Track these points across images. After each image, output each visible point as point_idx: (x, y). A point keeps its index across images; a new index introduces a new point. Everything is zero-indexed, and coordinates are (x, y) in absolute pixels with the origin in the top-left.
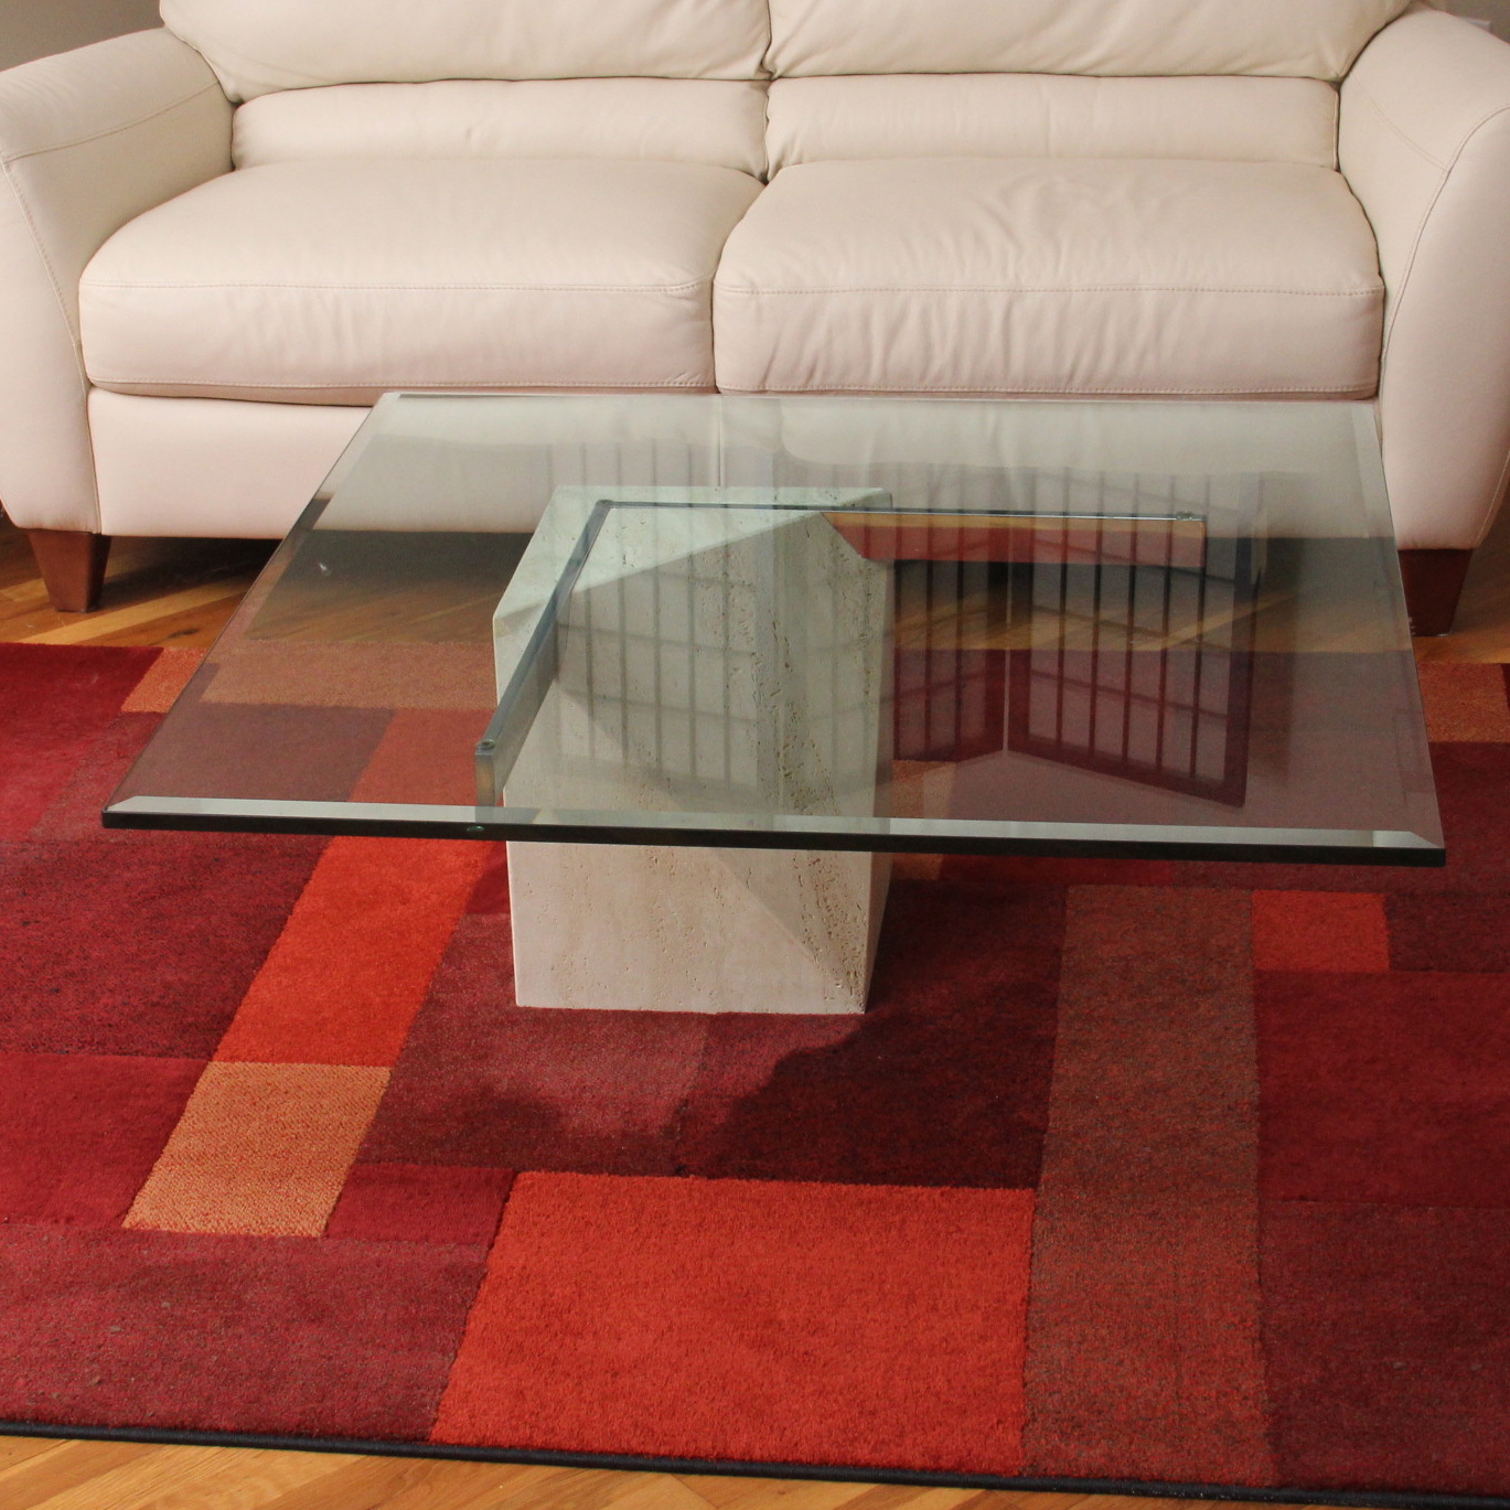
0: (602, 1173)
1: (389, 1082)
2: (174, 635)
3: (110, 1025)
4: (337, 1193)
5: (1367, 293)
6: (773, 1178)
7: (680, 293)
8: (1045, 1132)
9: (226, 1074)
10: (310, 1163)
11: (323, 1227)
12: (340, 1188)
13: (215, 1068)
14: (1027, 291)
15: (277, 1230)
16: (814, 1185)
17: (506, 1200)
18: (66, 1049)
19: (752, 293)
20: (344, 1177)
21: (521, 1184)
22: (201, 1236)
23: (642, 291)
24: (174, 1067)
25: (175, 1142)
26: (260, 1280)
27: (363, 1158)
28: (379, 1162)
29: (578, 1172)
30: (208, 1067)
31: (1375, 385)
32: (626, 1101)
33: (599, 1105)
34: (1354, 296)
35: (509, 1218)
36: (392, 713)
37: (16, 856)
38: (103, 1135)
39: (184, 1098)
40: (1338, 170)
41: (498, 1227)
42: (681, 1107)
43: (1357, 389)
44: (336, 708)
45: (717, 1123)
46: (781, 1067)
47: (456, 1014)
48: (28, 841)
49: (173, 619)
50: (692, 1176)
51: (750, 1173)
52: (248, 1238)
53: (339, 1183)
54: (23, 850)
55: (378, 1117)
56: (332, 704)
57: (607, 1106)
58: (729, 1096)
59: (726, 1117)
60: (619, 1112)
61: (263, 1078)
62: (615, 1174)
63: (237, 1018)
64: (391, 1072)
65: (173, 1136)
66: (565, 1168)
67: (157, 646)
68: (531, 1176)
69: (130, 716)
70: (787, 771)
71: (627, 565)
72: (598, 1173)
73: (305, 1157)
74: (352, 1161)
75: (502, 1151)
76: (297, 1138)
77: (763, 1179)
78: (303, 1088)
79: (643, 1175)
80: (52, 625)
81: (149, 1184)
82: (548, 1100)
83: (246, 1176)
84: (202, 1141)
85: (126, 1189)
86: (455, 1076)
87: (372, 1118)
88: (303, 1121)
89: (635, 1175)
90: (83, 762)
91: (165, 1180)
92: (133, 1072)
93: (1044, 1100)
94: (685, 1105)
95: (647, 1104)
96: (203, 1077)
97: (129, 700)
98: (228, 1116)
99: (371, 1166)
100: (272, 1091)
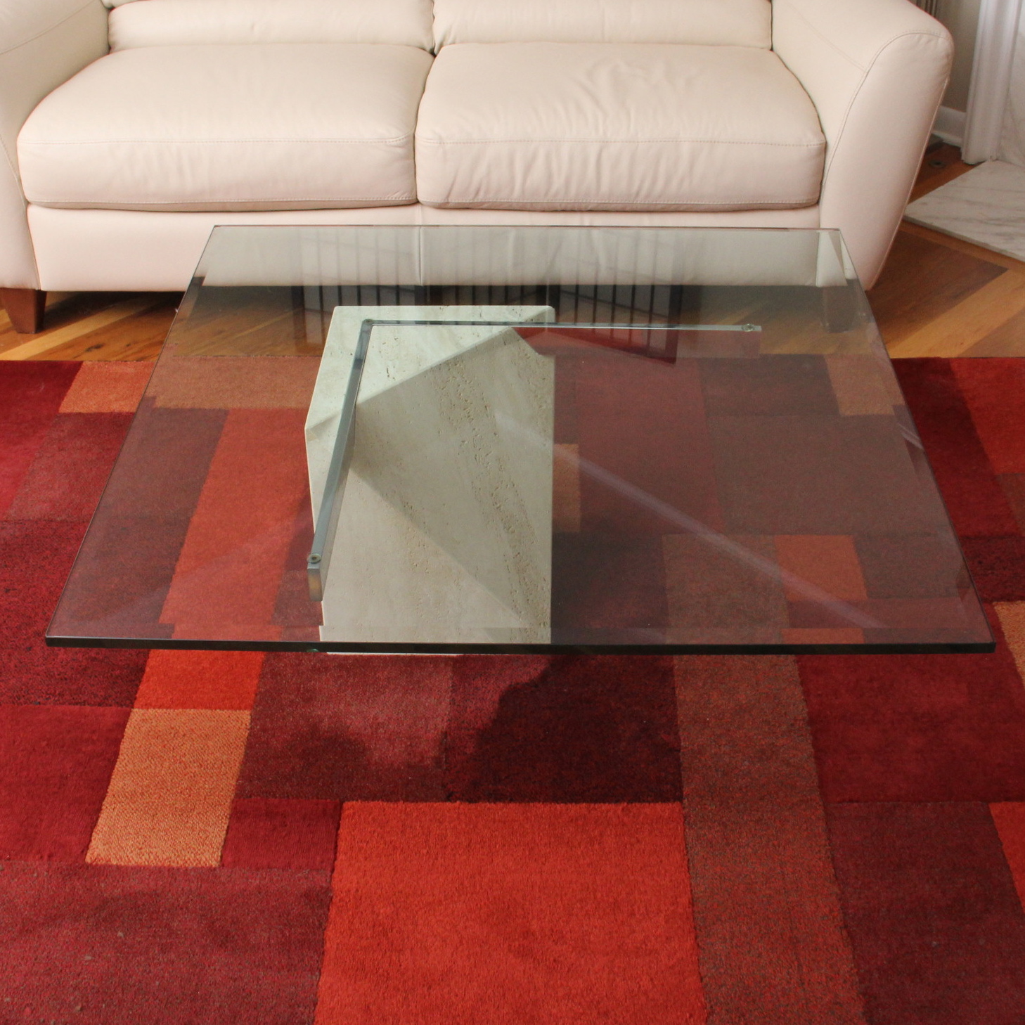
0: (399, 801)
1: (250, 724)
2: (89, 350)
3: (66, 679)
4: (226, 827)
5: (818, 145)
6: (511, 801)
7: (395, 143)
8: (679, 751)
9: (143, 720)
10: (205, 799)
11: (219, 858)
12: (228, 822)
13: (137, 714)
14: (611, 142)
15: (189, 862)
16: (538, 805)
17: (338, 829)
18: (39, 700)
19: (440, 143)
20: (229, 811)
21: (347, 813)
22: (138, 869)
23: (371, 142)
24: (109, 714)
25: (115, 782)
26: (182, 909)
27: (240, 793)
28: (251, 796)
29: (383, 800)
30: (132, 714)
31: (817, 199)
32: (407, 735)
33: (389, 739)
34: (810, 147)
35: (342, 845)
36: (226, 413)
38: (67, 777)
39: (117, 742)
40: (772, 50)
41: (335, 853)
42: (443, 739)
43: (807, 201)
44: (192, 410)
45: (468, 752)
46: (503, 700)
47: (288, 662)
48: (6, 521)
49: (88, 336)
50: (458, 802)
51: (497, 797)
52: (170, 869)
53: (226, 817)
55: (246, 755)
56: (188, 407)
57: (395, 740)
58: (474, 728)
59: (474, 747)
60: (403, 746)
61: (168, 723)
62: (407, 801)
63: (147, 669)
64: (251, 715)
65: (113, 777)
66: (374, 797)
67: (79, 359)
68: (353, 805)
69: (65, 416)
70: (498, 505)
71: (391, 378)
72: (396, 801)
73: (201, 794)
74: (233, 795)
75: (331, 784)
76: (194, 776)
77: (504, 802)
78: (195, 731)
79: (426, 801)
80: (15, 344)
81: (100, 821)
82: (356, 736)
83: (164, 812)
84: (133, 781)
85: (86, 827)
86: (293, 717)
87: (242, 757)
88: (198, 761)
89: (420, 801)
90: (37, 455)
91: (111, 817)
92: (83, 720)
93: (675, 723)
94: (446, 737)
95: (420, 738)
96: (129, 723)
97: (64, 404)
98: (148, 757)
99: (246, 801)
100: (175, 734)
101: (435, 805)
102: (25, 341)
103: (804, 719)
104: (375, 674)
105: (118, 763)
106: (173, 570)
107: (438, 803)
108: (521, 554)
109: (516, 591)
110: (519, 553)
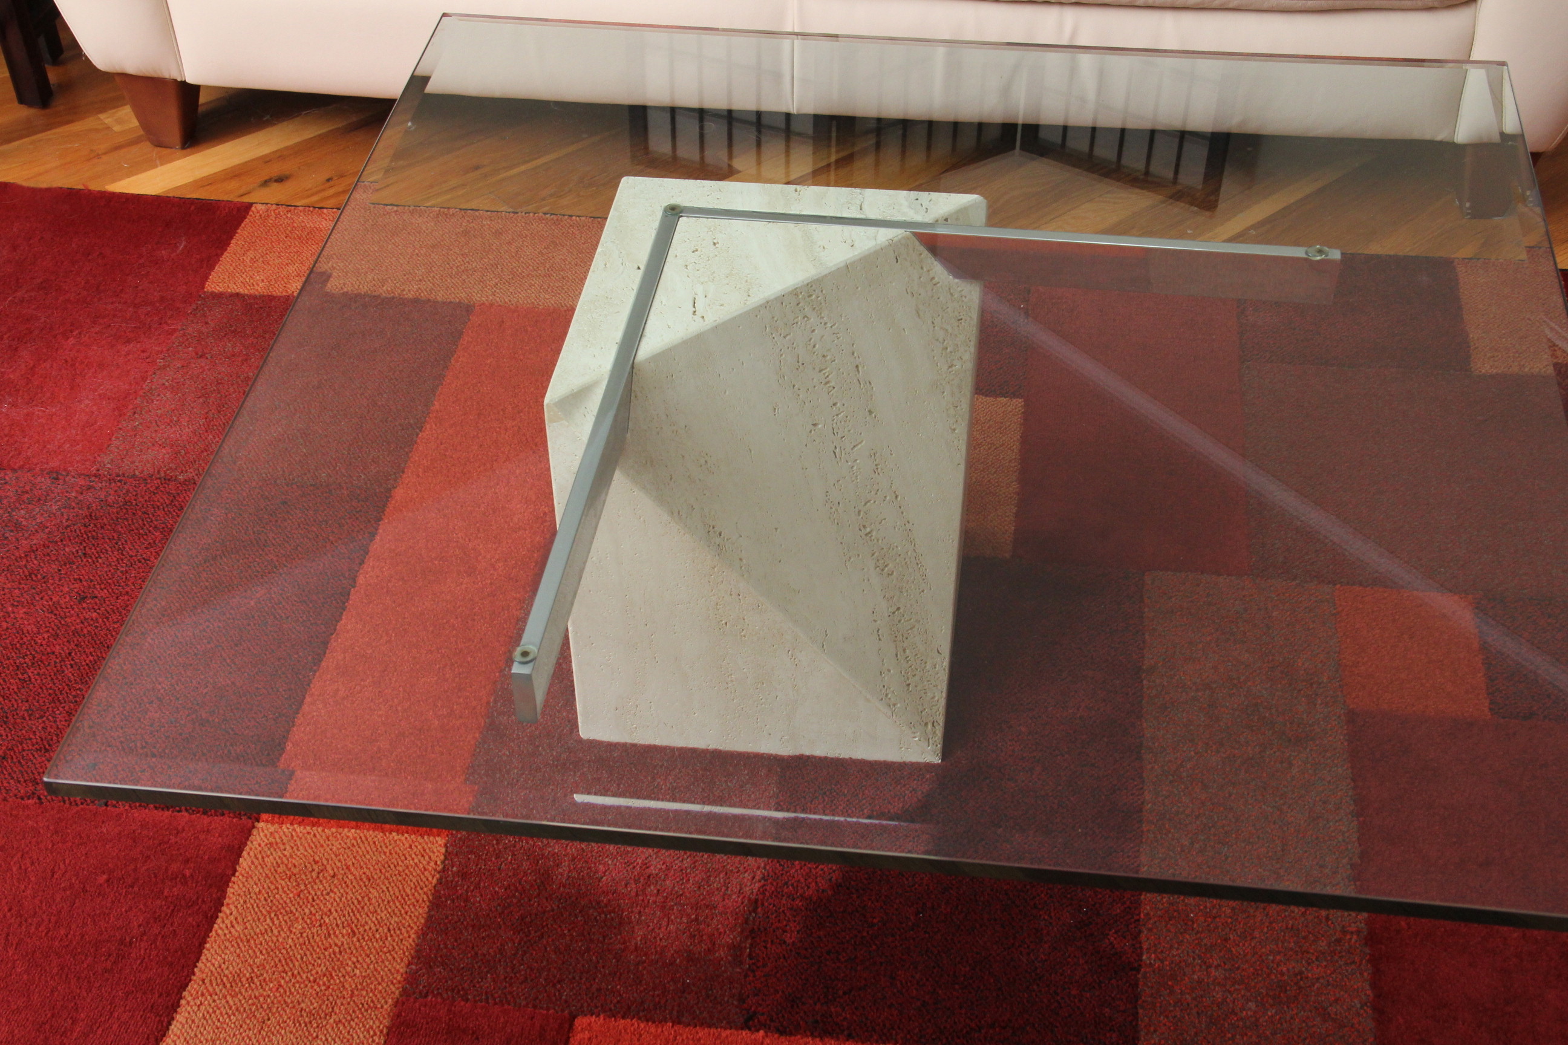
0: (666, 1022)
1: (443, 862)
2: (266, 183)
8: (1138, 971)
9: (271, 844)
10: (352, 996)
13: (262, 832)
20: (386, 1022)
21: (579, 1036)
24: (217, 829)
25: (209, 955)
27: (410, 988)
28: (426, 996)
29: (639, 1018)
30: (255, 832)
32: (693, 901)
33: (663, 907)
36: (469, 309)
37: (81, 497)
38: (131, 943)
39: (222, 882)
42: (750, 914)
44: (416, 301)
45: (789, 941)
48: (95, 476)
49: (266, 160)
50: (762, 1032)
51: (824, 1028)
53: (381, 1032)
54: (90, 488)
55: (429, 918)
56: (411, 296)
57: (671, 908)
58: (802, 897)
59: (798, 932)
60: (685, 920)
61: (310, 851)
62: (679, 1023)
63: (289, 746)
64: (446, 845)
65: (208, 946)
66: (626, 1012)
67: (246, 199)
68: (589, 1024)
69: (214, 298)
70: (868, 530)
71: (697, 318)
72: (660, 1022)
73: (347, 986)
74: (397, 992)
75: (559, 982)
76: (340, 952)
77: (838, 1039)
78: (353, 869)
79: (710, 1026)
80: (147, 164)
81: (175, 1027)
82: (610, 896)
83: (281, 1016)
84: (239, 956)
85: (148, 1039)
86: (514, 855)
87: (423, 921)
88: (349, 925)
89: (702, 1025)
90: (160, 362)
91: (193, 1021)
92: (173, 839)
93: (1136, 917)
94: (755, 911)
95: (715, 908)
96: (247, 848)
97: (213, 276)
98: (269, 913)
99: (417, 1004)
100: (319, 873)
101: (724, 1035)
102: (164, 161)
103: (1358, 932)
104: (654, 779)
105: (219, 921)
106: (354, 580)
107: (728, 1032)
108: (901, 610)
109: (889, 671)
110: (898, 609)
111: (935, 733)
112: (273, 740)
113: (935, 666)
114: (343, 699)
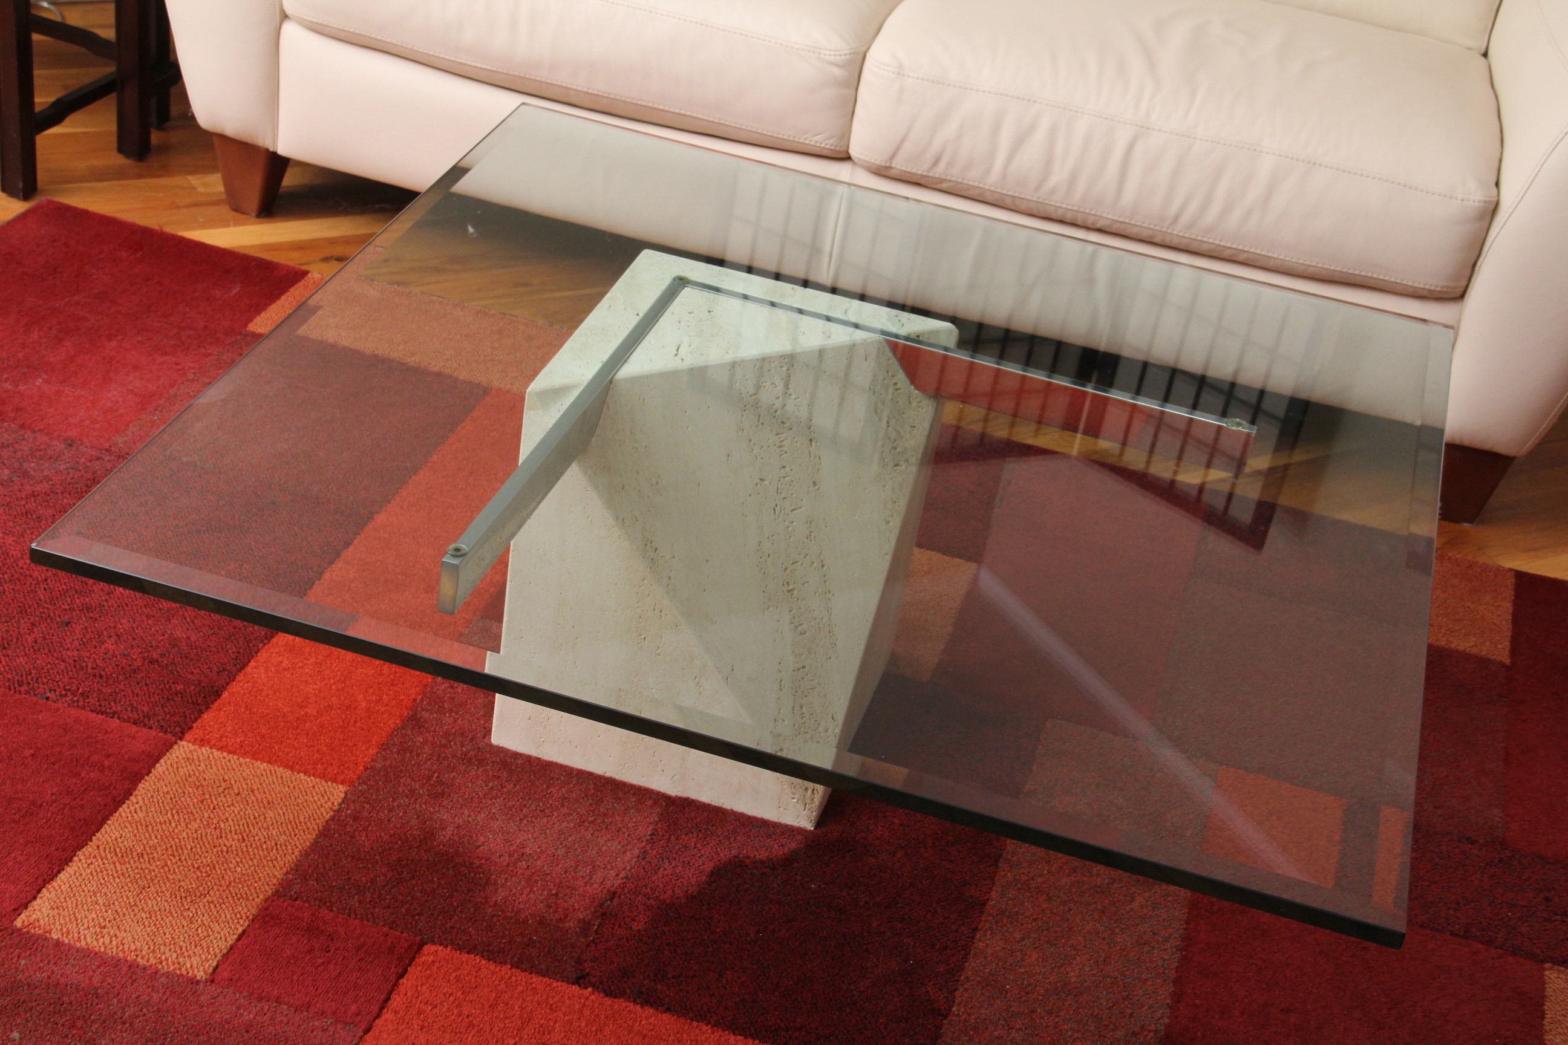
0: (505, 964)
1: (340, 805)
2: (326, 259)
3: (101, 677)
4: (240, 930)
5: (1479, 202)
6: (668, 1010)
7: (832, 59)
8: (945, 1018)
9: (188, 759)
10: (228, 886)
11: (211, 969)
12: (247, 923)
13: (183, 749)
14: (1153, 129)
15: (164, 963)
16: (704, 1028)
17: (401, 976)
18: (48, 694)
19: (899, 74)
20: (254, 911)
21: (424, 959)
22: (88, 954)
23: (798, 49)
24: (143, 738)
25: (108, 830)
26: (124, 1023)
27: (283, 891)
28: (296, 900)
29: (482, 956)
30: (176, 747)
31: (1462, 290)
32: (557, 880)
33: (528, 879)
34: (1466, 202)
35: (396, 1000)
36: (486, 391)
37: (89, 464)
38: (41, 805)
39: (136, 778)
40: (1485, 55)
41: (382, 1008)
42: (607, 901)
43: (1444, 290)
44: (439, 374)
45: (635, 928)
46: (716, 874)
47: (430, 739)
48: (107, 450)
49: (332, 241)
50: (590, 989)
51: (648, 999)
52: (132, 966)
53: (247, 917)
54: (98, 459)
55: (315, 844)
56: (435, 369)
57: (536, 882)
58: (657, 898)
59: (645, 923)
60: (545, 893)
61: (222, 771)
62: (517, 967)
63: (225, 695)
64: (346, 793)
65: (109, 822)
66: (471, 949)
67: (305, 268)
68: (436, 951)
69: (253, 337)
70: (791, 587)
71: (677, 359)
72: (501, 963)
73: (226, 877)
74: (270, 891)
75: (419, 914)
76: (227, 852)
77: (657, 1010)
78: (256, 792)
79: (544, 976)
80: (224, 223)
81: (62, 875)
82: (483, 861)
83: (161, 887)
84: (135, 835)
85: (37, 878)
86: (405, 812)
87: (308, 844)
88: (241, 833)
89: (536, 974)
90: (190, 376)
91: (81, 875)
92: (100, 737)
93: (956, 978)
94: (611, 900)
95: (574, 889)
96: (166, 758)
97: (258, 320)
98: (172, 809)
99: (286, 904)
100: (225, 789)
101: (555, 984)
102: (237, 223)
103: (1156, 1031)
104: (548, 787)
105: (125, 806)
106: (321, 574)
107: (559, 983)
108: (807, 669)
109: (783, 721)
110: (804, 667)
111: (813, 799)
112: (212, 687)
113: (827, 729)
114: (285, 669)
